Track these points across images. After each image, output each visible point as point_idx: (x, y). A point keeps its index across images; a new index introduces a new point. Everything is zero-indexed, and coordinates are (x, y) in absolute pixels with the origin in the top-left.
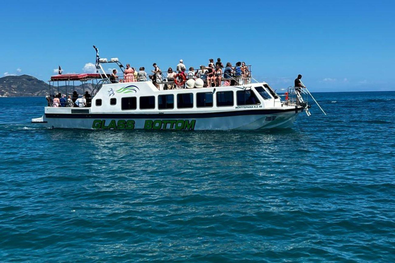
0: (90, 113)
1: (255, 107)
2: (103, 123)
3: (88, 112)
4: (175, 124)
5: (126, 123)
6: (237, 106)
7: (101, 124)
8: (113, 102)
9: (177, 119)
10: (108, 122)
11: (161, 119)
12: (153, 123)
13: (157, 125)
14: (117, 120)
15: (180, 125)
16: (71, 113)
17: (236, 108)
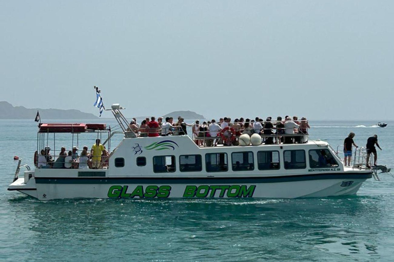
0: (106, 176)
1: (332, 170)
2: (124, 190)
3: (105, 175)
4: (227, 191)
5: (158, 189)
6: (310, 169)
7: (122, 190)
8: (141, 162)
9: (231, 185)
10: (132, 188)
11: (209, 185)
12: (197, 189)
13: (202, 191)
14: (145, 186)
15: (234, 191)
16: (77, 177)
17: (309, 171)
